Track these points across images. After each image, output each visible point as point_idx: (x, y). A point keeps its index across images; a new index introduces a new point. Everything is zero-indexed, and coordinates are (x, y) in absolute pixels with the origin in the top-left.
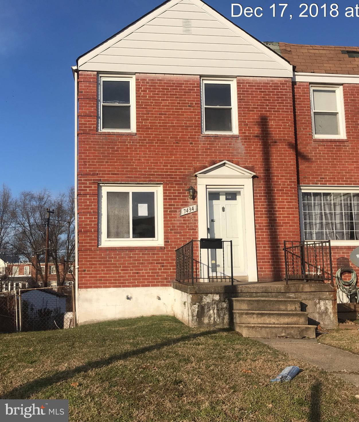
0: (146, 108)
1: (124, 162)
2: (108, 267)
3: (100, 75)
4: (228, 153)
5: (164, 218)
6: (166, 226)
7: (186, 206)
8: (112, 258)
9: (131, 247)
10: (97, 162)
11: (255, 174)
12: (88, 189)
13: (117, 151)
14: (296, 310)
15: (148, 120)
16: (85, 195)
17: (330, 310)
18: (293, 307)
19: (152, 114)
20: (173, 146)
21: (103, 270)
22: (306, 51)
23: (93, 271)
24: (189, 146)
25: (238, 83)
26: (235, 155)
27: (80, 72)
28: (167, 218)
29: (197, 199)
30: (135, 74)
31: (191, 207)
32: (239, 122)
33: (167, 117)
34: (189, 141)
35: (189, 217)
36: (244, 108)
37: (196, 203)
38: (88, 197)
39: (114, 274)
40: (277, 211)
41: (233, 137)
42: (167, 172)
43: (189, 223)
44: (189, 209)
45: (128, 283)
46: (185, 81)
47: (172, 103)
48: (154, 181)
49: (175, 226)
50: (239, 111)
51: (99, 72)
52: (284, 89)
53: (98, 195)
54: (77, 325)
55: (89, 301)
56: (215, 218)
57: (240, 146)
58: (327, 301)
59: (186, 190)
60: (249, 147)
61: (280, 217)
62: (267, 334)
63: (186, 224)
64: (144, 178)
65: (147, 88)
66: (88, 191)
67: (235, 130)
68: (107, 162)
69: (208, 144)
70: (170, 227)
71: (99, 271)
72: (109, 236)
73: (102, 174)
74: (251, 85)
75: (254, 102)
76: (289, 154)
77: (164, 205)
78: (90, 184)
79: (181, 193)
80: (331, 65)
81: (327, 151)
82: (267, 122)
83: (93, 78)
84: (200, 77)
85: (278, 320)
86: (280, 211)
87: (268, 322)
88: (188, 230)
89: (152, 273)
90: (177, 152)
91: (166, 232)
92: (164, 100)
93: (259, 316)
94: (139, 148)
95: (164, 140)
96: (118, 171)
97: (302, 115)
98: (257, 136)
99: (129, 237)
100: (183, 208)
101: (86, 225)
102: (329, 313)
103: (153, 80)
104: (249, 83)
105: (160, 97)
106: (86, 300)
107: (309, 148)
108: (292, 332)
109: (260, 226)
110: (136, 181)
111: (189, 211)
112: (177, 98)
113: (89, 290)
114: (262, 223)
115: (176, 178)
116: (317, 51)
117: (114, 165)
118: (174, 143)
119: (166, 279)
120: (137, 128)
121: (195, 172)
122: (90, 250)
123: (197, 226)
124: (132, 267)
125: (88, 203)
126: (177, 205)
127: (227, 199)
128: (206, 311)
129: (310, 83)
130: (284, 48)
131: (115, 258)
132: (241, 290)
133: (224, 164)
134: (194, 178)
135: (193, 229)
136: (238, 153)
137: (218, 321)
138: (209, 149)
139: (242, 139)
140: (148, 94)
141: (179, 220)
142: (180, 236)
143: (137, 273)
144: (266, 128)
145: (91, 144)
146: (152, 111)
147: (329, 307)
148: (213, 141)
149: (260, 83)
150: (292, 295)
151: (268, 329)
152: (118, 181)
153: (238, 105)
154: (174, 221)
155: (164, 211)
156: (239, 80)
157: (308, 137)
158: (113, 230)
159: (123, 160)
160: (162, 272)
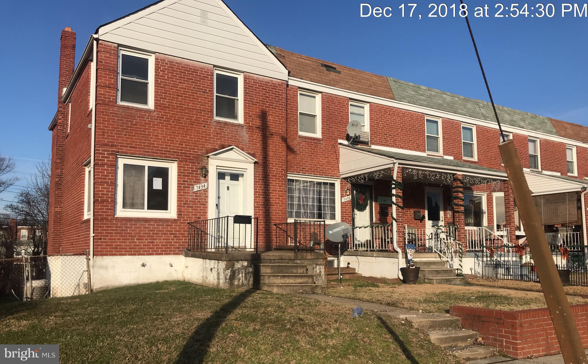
0: (165, 88)
1: (143, 137)
2: (124, 236)
3: (120, 48)
4: (235, 139)
5: (178, 192)
6: (179, 200)
7: (199, 183)
8: (128, 227)
9: (147, 218)
10: (115, 134)
11: (256, 160)
12: (106, 159)
13: (136, 125)
14: (303, 273)
15: (166, 99)
16: (103, 165)
17: (323, 273)
18: (302, 271)
19: (170, 94)
20: (188, 127)
21: (118, 239)
22: (296, 59)
23: (109, 239)
24: (203, 129)
25: (244, 78)
26: (240, 142)
27: (100, 42)
28: (181, 193)
29: (208, 178)
30: (154, 53)
31: (203, 184)
32: (245, 113)
33: (183, 99)
34: (202, 124)
35: (200, 194)
36: (249, 101)
37: (207, 181)
38: (106, 167)
39: (129, 242)
40: (271, 193)
41: (239, 125)
42: (182, 150)
43: (200, 199)
44: (201, 186)
45: (143, 251)
46: (201, 68)
47: (188, 87)
48: (170, 157)
49: (187, 201)
50: (244, 103)
51: (119, 45)
52: (281, 90)
53: (115, 166)
54: (92, 291)
55: (105, 268)
56: (221, 196)
57: (245, 135)
58: (321, 266)
59: (199, 169)
60: (252, 137)
61: (273, 198)
62: (290, 291)
63: (197, 199)
64: (160, 153)
65: (166, 69)
66: (106, 161)
67: (241, 120)
68: (125, 135)
69: (219, 129)
70: (183, 201)
71: (115, 239)
72: (124, 206)
73: (121, 146)
74: (256, 81)
75: (257, 98)
76: (282, 146)
77: (178, 181)
78: (108, 154)
79: (194, 171)
80: (314, 75)
81: (308, 146)
82: (267, 116)
83: (114, 50)
84: (214, 67)
85: (294, 280)
86: (273, 193)
87: (287, 282)
88: (199, 205)
89: (165, 242)
90: (192, 132)
91: (179, 206)
92: (181, 83)
93: (282, 277)
94: (156, 125)
95: (180, 120)
96: (136, 145)
97: (291, 114)
98: (258, 128)
99: (144, 209)
100: (196, 185)
101: (103, 194)
102: (322, 275)
103: (171, 62)
104: (254, 80)
105: (178, 79)
106: (102, 267)
107: (295, 142)
108: (307, 289)
109: (258, 205)
110: (153, 156)
111: (201, 188)
112: (193, 82)
113: (104, 257)
114: (259, 202)
115: (190, 157)
116: (304, 61)
117: (133, 139)
118: (189, 124)
119: (178, 248)
120: (155, 106)
121: (207, 153)
122: (107, 219)
123: (207, 202)
124: (147, 236)
125: (105, 174)
126: (190, 182)
127: (231, 179)
128: (236, 275)
129: (299, 88)
130: (279, 52)
131: (131, 227)
132: (264, 258)
133: (232, 149)
134: (206, 158)
135: (203, 204)
136: (243, 140)
137: (245, 282)
138: (220, 134)
139: (246, 128)
140: (166, 74)
141: (191, 196)
142: (192, 210)
143: (152, 242)
144: (266, 121)
145: (110, 116)
146: (170, 91)
147: (322, 271)
148: (223, 127)
149: (263, 82)
150: (298, 262)
151: (291, 288)
152: (136, 154)
153: (244, 98)
154: (187, 196)
155: (178, 187)
156: (246, 76)
157: (295, 133)
158: (128, 201)
159: (141, 134)
160: (174, 242)
